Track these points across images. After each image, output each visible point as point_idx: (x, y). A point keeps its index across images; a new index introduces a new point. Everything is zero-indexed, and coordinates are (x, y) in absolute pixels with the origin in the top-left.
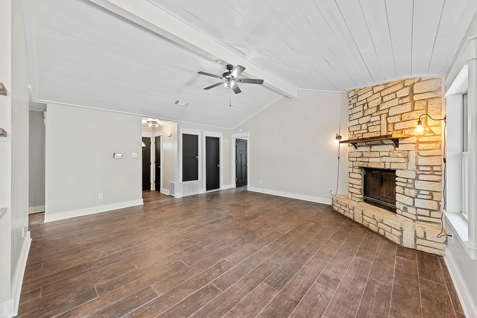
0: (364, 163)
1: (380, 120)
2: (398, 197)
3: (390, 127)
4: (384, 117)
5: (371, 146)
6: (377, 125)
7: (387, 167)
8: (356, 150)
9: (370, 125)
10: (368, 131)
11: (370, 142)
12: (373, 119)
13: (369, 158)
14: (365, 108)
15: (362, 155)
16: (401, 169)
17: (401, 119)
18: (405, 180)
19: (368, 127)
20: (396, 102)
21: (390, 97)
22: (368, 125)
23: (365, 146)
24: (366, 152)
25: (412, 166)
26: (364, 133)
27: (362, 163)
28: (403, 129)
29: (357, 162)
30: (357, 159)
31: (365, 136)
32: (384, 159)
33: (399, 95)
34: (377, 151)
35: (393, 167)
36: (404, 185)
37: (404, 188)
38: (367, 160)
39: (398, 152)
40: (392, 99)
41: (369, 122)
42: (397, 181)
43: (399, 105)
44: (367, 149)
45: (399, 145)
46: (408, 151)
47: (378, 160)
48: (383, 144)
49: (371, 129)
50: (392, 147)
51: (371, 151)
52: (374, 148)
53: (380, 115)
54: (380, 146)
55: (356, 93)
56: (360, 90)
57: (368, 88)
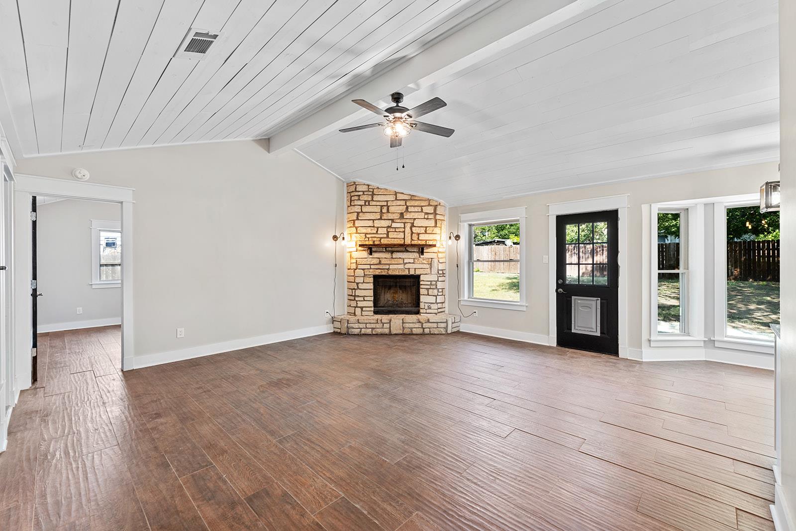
0: (382, 270)
1: (404, 228)
2: (422, 299)
3: (415, 237)
4: (408, 226)
5: (392, 252)
6: (400, 232)
7: (412, 272)
8: (370, 256)
9: (391, 230)
10: (388, 237)
11: (391, 249)
12: (394, 225)
13: (389, 264)
14: (385, 210)
15: (380, 261)
16: (426, 274)
17: (426, 231)
18: (429, 283)
19: (388, 232)
20: (422, 215)
21: (416, 209)
22: (389, 230)
23: (384, 252)
24: (385, 258)
25: (434, 271)
26: (382, 238)
27: (379, 271)
28: (427, 240)
29: (371, 270)
30: (372, 266)
31: (384, 241)
32: (407, 266)
33: (426, 210)
34: (400, 258)
35: (418, 273)
36: (428, 287)
37: (428, 289)
38: (387, 267)
39: (423, 260)
40: (418, 212)
41: (389, 227)
42: (421, 285)
43: (424, 218)
44: (388, 255)
45: (424, 254)
46: (432, 259)
47: (401, 267)
48: (408, 251)
49: (391, 235)
50: (416, 255)
51: (392, 258)
52: (395, 255)
53: (404, 223)
54: (404, 253)
55: (370, 190)
56: (378, 188)
57: (390, 191)
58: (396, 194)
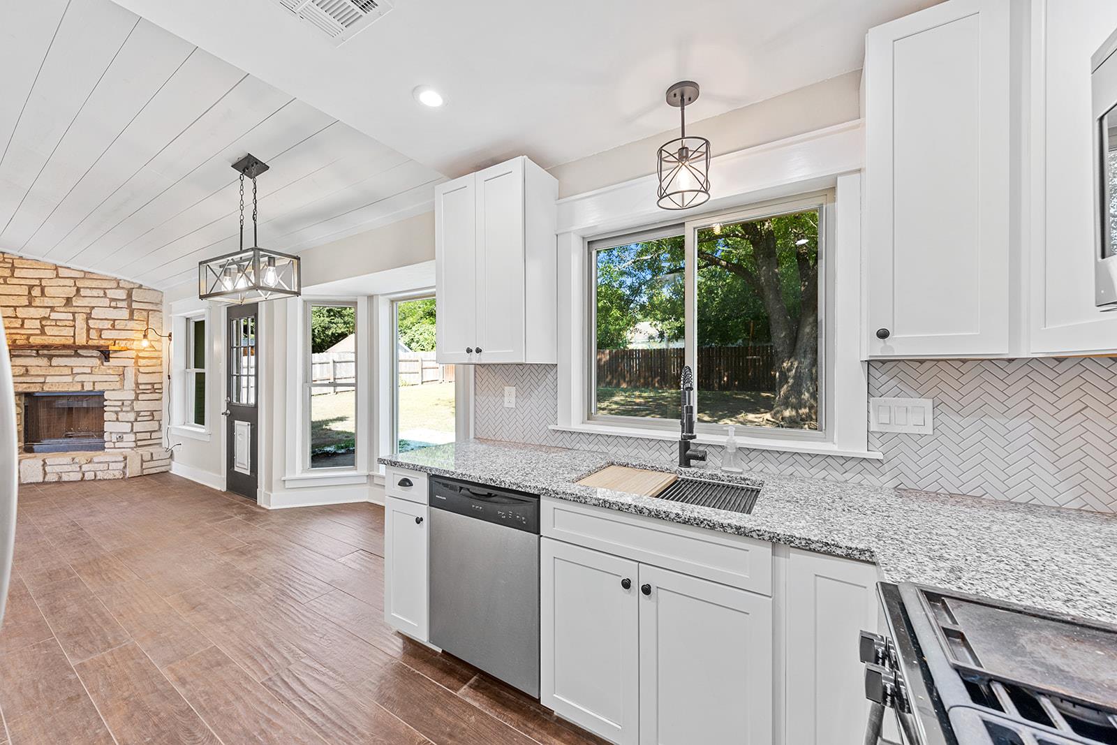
0: (31, 385)
1: (74, 320)
2: (108, 427)
3: (93, 334)
4: (80, 319)
5: (50, 357)
6: (66, 326)
7: (88, 387)
9: (48, 324)
10: (43, 333)
11: (47, 351)
12: (54, 316)
13: (45, 376)
14: (37, 292)
15: (27, 371)
16: (114, 390)
17: (113, 325)
18: (120, 403)
19: (43, 326)
20: (106, 302)
21: (95, 293)
22: (44, 323)
23: (35, 357)
24: (38, 366)
25: (129, 383)
26: (32, 335)
27: (25, 385)
28: (117, 339)
31: (35, 340)
32: (78, 378)
33: (110, 294)
34: (66, 366)
35: (98, 388)
36: (119, 409)
37: (117, 413)
38: (42, 380)
39: (109, 369)
40: (99, 297)
41: (44, 318)
42: (106, 406)
43: (110, 307)
44: (43, 362)
45: (111, 359)
46: (125, 367)
47: (69, 379)
48: (80, 356)
49: (49, 331)
50: (96, 362)
51: (51, 366)
52: (57, 361)
53: (74, 314)
54: (73, 359)
55: (6, 260)
56: (21, 258)
57: (45, 263)
58: (56, 268)
